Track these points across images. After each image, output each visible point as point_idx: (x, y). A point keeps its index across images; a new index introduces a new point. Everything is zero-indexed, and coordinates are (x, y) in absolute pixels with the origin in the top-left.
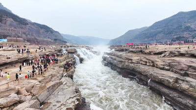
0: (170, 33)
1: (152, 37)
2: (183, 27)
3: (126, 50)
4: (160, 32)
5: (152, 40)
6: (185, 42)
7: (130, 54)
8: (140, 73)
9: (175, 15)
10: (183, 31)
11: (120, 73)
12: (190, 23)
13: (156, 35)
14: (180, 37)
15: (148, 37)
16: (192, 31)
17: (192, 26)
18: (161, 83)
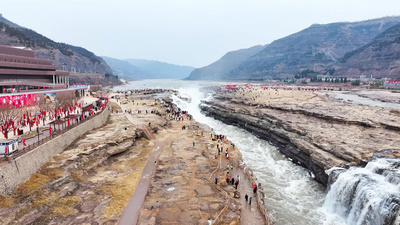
0: (295, 63)
1: (267, 68)
2: (314, 54)
3: (229, 99)
4: (279, 61)
5: (267, 74)
6: (312, 81)
7: (232, 105)
8: (241, 120)
9: (306, 30)
10: (313, 62)
11: (224, 122)
12: (325, 46)
13: (274, 64)
14: (307, 72)
15: (261, 69)
16: (325, 62)
17: (328, 53)
18: (251, 124)
